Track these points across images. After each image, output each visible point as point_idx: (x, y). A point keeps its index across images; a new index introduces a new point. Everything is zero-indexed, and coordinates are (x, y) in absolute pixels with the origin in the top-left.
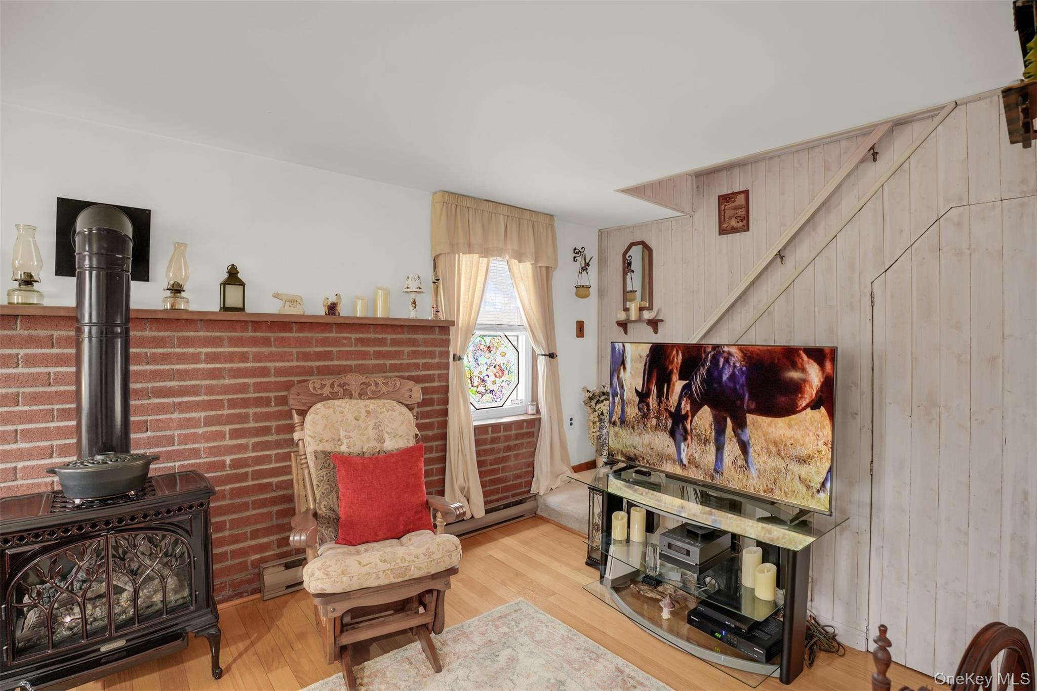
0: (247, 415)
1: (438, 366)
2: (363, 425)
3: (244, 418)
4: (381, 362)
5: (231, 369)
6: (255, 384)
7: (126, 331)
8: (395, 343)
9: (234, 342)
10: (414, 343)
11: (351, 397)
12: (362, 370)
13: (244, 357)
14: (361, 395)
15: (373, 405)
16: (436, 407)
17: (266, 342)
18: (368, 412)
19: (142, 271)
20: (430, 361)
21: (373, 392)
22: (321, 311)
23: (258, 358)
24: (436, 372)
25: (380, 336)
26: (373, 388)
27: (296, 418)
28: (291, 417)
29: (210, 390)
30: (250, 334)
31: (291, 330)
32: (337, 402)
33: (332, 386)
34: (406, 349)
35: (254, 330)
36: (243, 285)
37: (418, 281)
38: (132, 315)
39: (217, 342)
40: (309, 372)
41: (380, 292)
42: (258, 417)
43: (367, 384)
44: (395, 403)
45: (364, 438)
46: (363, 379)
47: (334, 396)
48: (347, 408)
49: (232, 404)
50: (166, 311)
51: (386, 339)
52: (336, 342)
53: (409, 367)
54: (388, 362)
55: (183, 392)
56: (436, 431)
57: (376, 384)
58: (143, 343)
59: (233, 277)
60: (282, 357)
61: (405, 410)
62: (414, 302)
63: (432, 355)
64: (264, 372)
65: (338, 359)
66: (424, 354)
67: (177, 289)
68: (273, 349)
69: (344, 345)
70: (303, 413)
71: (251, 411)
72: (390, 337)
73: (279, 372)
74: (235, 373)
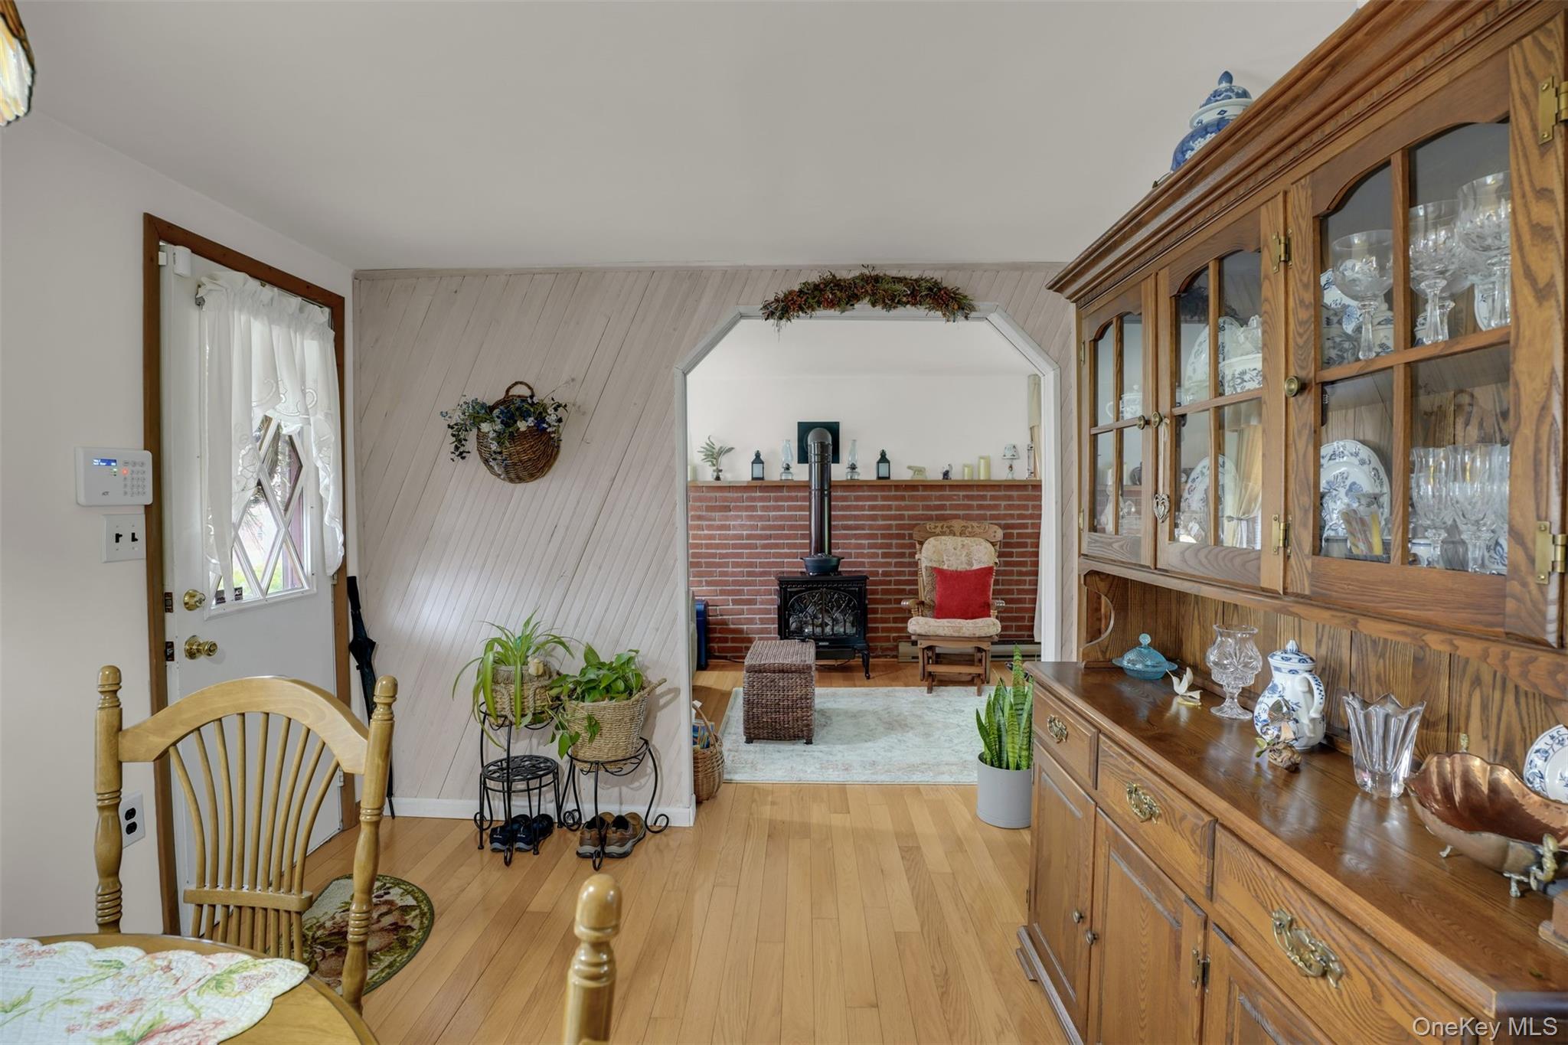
0: (891, 544)
1: (1031, 517)
2: (959, 553)
3: (889, 546)
4: (982, 512)
5: (882, 515)
6: (896, 525)
7: (830, 493)
8: (993, 498)
9: (884, 498)
10: (1010, 498)
11: (954, 535)
12: (967, 518)
13: (889, 508)
14: (961, 535)
15: (967, 541)
16: (1030, 549)
17: (903, 498)
18: (963, 545)
19: (836, 460)
20: (1023, 512)
21: (970, 533)
22: (941, 477)
23: (899, 508)
24: (1030, 521)
25: (982, 493)
26: (970, 530)
27: (918, 546)
28: (915, 547)
29: (871, 527)
30: (893, 493)
31: (918, 491)
32: (943, 537)
33: (942, 527)
34: (1003, 503)
35: (896, 491)
36: (888, 462)
37: (1013, 450)
38: (832, 484)
39: (875, 498)
40: (930, 518)
41: (982, 461)
42: (899, 546)
43: (967, 527)
44: (982, 540)
45: (959, 562)
46: (963, 523)
47: (943, 534)
48: (948, 542)
49: (883, 536)
50: (847, 480)
51: (986, 495)
52: (949, 498)
53: (1005, 517)
54: (988, 513)
55: (857, 528)
56: (1029, 568)
57: (973, 527)
58: (838, 499)
59: (883, 459)
60: (913, 508)
61: (989, 545)
62: (1011, 467)
63: (1026, 507)
64: (901, 517)
65: (950, 510)
66: (1019, 507)
67: (853, 467)
68: (907, 503)
69: (954, 500)
70: (921, 543)
71: (894, 542)
72: (989, 494)
73: (911, 518)
74: (884, 517)
